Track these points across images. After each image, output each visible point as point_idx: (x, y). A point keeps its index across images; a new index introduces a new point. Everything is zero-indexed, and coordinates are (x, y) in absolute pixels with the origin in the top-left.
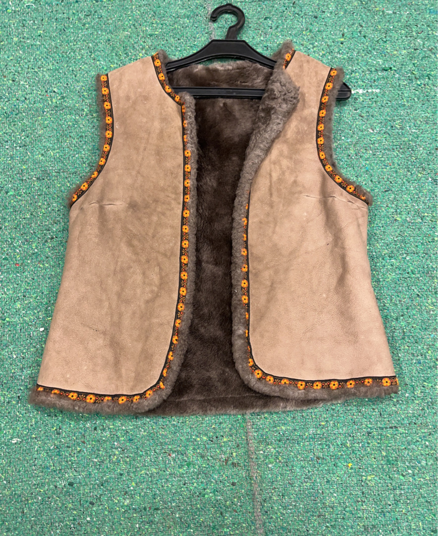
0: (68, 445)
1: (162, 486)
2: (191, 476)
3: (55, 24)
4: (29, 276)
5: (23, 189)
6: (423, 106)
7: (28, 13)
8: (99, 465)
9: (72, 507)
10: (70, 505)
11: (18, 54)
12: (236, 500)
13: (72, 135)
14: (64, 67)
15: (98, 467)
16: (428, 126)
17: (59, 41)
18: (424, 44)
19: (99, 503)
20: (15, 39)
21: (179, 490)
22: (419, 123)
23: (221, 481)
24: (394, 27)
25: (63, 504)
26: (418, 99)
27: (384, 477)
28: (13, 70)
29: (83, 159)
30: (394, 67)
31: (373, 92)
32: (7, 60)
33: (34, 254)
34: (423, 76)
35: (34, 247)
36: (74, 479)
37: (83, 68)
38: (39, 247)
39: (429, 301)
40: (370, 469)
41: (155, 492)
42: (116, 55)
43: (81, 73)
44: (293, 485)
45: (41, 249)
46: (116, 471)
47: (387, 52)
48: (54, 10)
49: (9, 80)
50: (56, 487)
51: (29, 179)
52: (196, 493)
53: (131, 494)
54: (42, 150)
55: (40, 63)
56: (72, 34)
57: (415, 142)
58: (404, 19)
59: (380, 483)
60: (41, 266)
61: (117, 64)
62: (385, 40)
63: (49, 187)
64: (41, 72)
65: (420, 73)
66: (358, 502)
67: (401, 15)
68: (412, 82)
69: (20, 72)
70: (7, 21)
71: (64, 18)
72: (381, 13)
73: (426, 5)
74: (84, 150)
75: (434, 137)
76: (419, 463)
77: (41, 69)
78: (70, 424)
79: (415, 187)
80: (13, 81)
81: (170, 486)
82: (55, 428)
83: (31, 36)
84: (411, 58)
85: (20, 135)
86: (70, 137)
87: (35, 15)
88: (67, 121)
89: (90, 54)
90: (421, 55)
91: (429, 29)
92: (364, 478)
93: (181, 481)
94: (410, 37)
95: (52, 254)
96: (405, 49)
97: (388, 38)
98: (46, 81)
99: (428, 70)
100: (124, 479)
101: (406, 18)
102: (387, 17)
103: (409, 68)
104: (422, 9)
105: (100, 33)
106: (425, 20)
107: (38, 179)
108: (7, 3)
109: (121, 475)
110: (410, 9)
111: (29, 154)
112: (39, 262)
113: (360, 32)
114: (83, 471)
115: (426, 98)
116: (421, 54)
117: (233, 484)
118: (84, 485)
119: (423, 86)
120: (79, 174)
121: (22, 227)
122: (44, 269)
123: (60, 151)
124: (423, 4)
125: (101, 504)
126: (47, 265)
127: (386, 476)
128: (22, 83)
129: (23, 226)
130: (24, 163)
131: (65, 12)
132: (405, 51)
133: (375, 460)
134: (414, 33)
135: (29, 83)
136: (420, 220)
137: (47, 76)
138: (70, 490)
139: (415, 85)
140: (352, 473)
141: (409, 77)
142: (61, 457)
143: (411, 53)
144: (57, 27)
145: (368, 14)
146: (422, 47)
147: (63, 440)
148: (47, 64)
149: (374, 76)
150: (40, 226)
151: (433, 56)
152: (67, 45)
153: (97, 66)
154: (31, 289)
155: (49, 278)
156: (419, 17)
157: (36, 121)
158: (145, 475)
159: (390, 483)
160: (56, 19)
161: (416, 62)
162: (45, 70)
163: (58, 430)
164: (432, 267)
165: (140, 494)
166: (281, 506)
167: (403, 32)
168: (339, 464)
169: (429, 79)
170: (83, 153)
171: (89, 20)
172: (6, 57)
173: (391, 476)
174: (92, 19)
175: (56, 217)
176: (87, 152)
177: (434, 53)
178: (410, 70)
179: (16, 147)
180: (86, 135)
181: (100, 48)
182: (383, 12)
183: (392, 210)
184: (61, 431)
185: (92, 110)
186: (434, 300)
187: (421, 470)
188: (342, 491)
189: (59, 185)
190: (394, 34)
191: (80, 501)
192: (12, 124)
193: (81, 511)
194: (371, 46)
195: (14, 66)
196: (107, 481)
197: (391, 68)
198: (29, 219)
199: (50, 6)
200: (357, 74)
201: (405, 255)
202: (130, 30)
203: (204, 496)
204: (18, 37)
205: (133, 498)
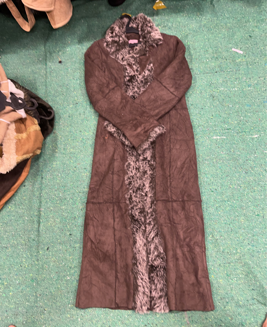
31: (223, 138)
34: (243, 132)
39: (242, 218)
57: (239, 157)
67: (235, 107)
73: (246, 103)
79: (238, 175)
90: (242, 123)
132: (236, 122)
134: (240, 115)
136: (239, 187)
149: (224, 132)
151: (247, 123)
156: (243, 108)
167: (236, 114)
169: (245, 133)
182: (228, 106)
183: (229, 183)
186: (244, 218)
190: (232, 115)
197: (230, 129)
201: (233, 201)
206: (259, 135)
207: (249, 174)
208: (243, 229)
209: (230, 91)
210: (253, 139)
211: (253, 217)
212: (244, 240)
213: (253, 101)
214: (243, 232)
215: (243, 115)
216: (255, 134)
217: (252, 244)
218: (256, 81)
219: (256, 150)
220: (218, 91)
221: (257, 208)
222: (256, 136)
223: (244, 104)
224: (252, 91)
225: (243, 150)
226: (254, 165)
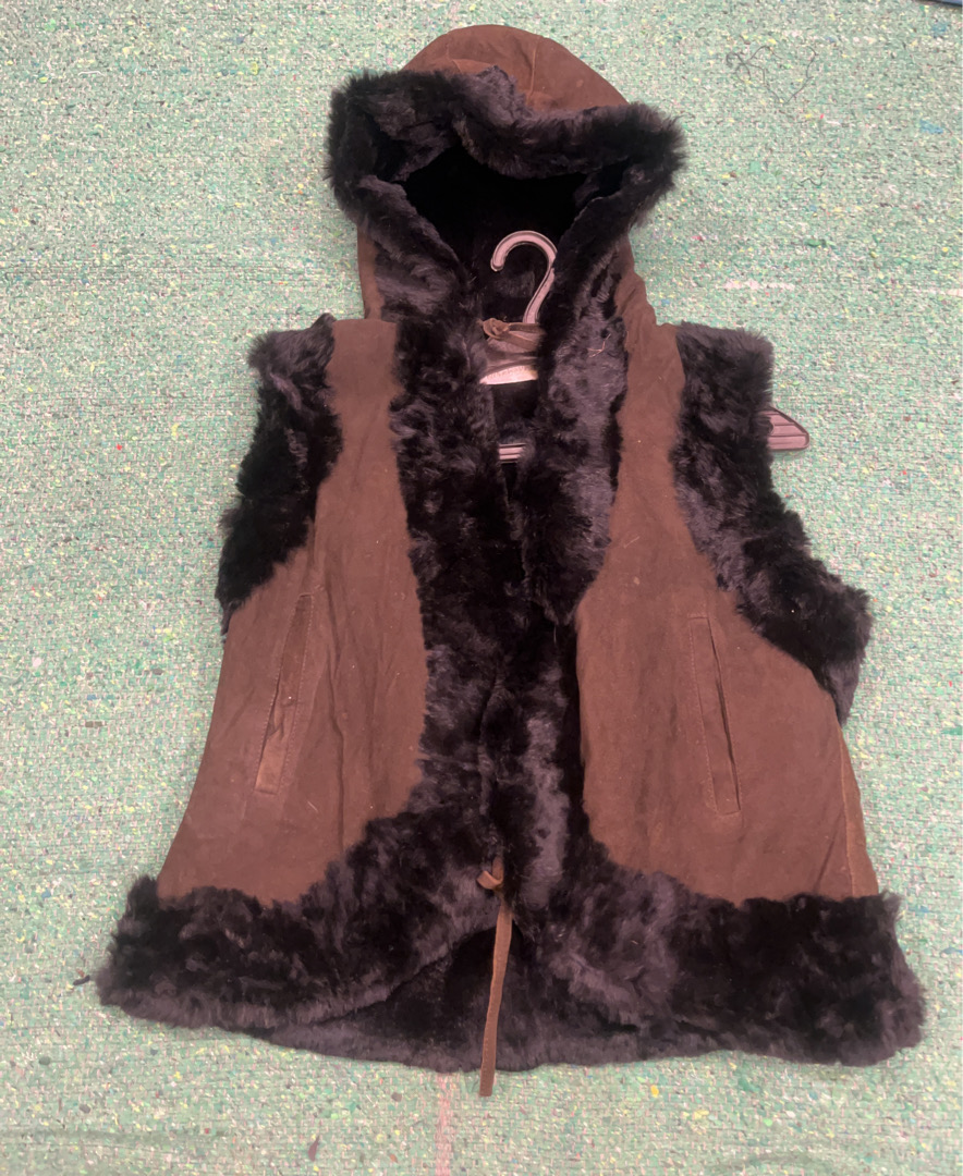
0: (48, 977)
1: (240, 1087)
2: (305, 1069)
3: (131, 112)
4: (8, 614)
5: (22, 434)
6: (886, 326)
7: (80, 87)
8: (109, 1027)
9: (42, 1112)
10: (38, 1108)
11: (48, 168)
12: (397, 1132)
13: (137, 332)
14: (138, 200)
15: (106, 1030)
16: (891, 369)
17: (134, 147)
18: (901, 196)
19: (100, 1110)
20: (46, 137)
21: (275, 1098)
22: (872, 360)
23: (368, 1087)
24: (839, 156)
25: (24, 1104)
26: (876, 310)
27: (730, 1116)
28: (34, 196)
29: (153, 379)
30: (831, 239)
32: (25, 177)
33: (26, 568)
35: (27, 555)
36: (53, 1051)
37: (178, 204)
38: (38, 556)
40: (700, 1095)
41: (222, 1096)
42: (250, 183)
43: (173, 215)
44: (530, 1116)
45: (41, 559)
46: (142, 1043)
47: (821, 207)
48: (136, 83)
49: (25, 218)
50: (13, 1064)
51: (36, 414)
52: (311, 1108)
53: (171, 1098)
54: (71, 359)
55: (91, 189)
56: (163, 136)
58: (865, 140)
59: (721, 1130)
60: (37, 594)
61: (248, 201)
62: (817, 182)
63: (75, 434)
64: (93, 208)
65: (886, 256)
66: (668, 1166)
68: (867, 274)
69: (49, 204)
70: (35, 100)
71: (152, 102)
72: (815, 126)
74: (157, 363)
75: (903, 393)
76: (813, 1098)
77: (93, 201)
78: (57, 932)
80: (33, 222)
81: (256, 1087)
82: (23, 939)
83: (79, 133)
84: (870, 224)
86: (133, 335)
87: (93, 92)
88: (132, 303)
89: (195, 178)
91: (917, 163)
92: (686, 1114)
93: (281, 1078)
94: (874, 178)
95: (63, 571)
96: (859, 203)
97: (825, 179)
98: (98, 227)
99: (904, 251)
100: (160, 1062)
101: (868, 138)
102: (828, 132)
103: (864, 245)
104: (906, 121)
105: (221, 137)
106: (910, 144)
107: (55, 415)
108: (42, 64)
109: (154, 1052)
110: (880, 119)
111: (44, 363)
112: (35, 586)
113: (766, 163)
114: (75, 1036)
115: (893, 309)
116: (894, 216)
117: (396, 1097)
118: (73, 1067)
119: (889, 283)
120: (141, 411)
121: (8, 510)
122: (41, 602)
123: (107, 363)
124: (910, 110)
125: (105, 1113)
126: (48, 594)
127: (735, 1113)
128: (49, 228)
129: (12, 509)
130: (32, 382)
131: (155, 90)
133: (713, 1077)
135: (64, 228)
137: (102, 218)
138: (42, 1075)
139: (874, 281)
140: (658, 1101)
141: (861, 262)
142: (29, 1001)
143: (871, 213)
144: (134, 119)
145: (788, 125)
146: (896, 201)
147: (37, 966)
148: (105, 194)
150: (45, 511)
152: (150, 158)
153: (207, 204)
154: (8, 641)
155: (49, 623)
157: (66, 300)
158: (204, 1058)
159: (743, 1132)
160: (135, 104)
161: (880, 231)
162: (100, 204)
163: (30, 942)
164: (874, 670)
165: (189, 1097)
166: (498, 1160)
168: (632, 1080)
170: (156, 368)
171: (202, 110)
172: (23, 170)
173: (745, 1115)
174: (209, 110)
175: (81, 497)
176: (163, 368)
177: (924, 215)
178: (864, 249)
179: (19, 348)
180: (166, 333)
181: (217, 167)
184: (35, 944)
185: (185, 286)
187: (817, 1115)
188: (632, 1141)
189: (96, 431)
191: (60, 1101)
192: (18, 301)
193: (59, 1121)
194: (787, 193)
195: (38, 190)
196: (121, 1063)
198: (26, 495)
199: (128, 76)
200: (750, 249)
202: (284, 135)
203: (328, 1117)
204: (51, 132)
205: (173, 1105)
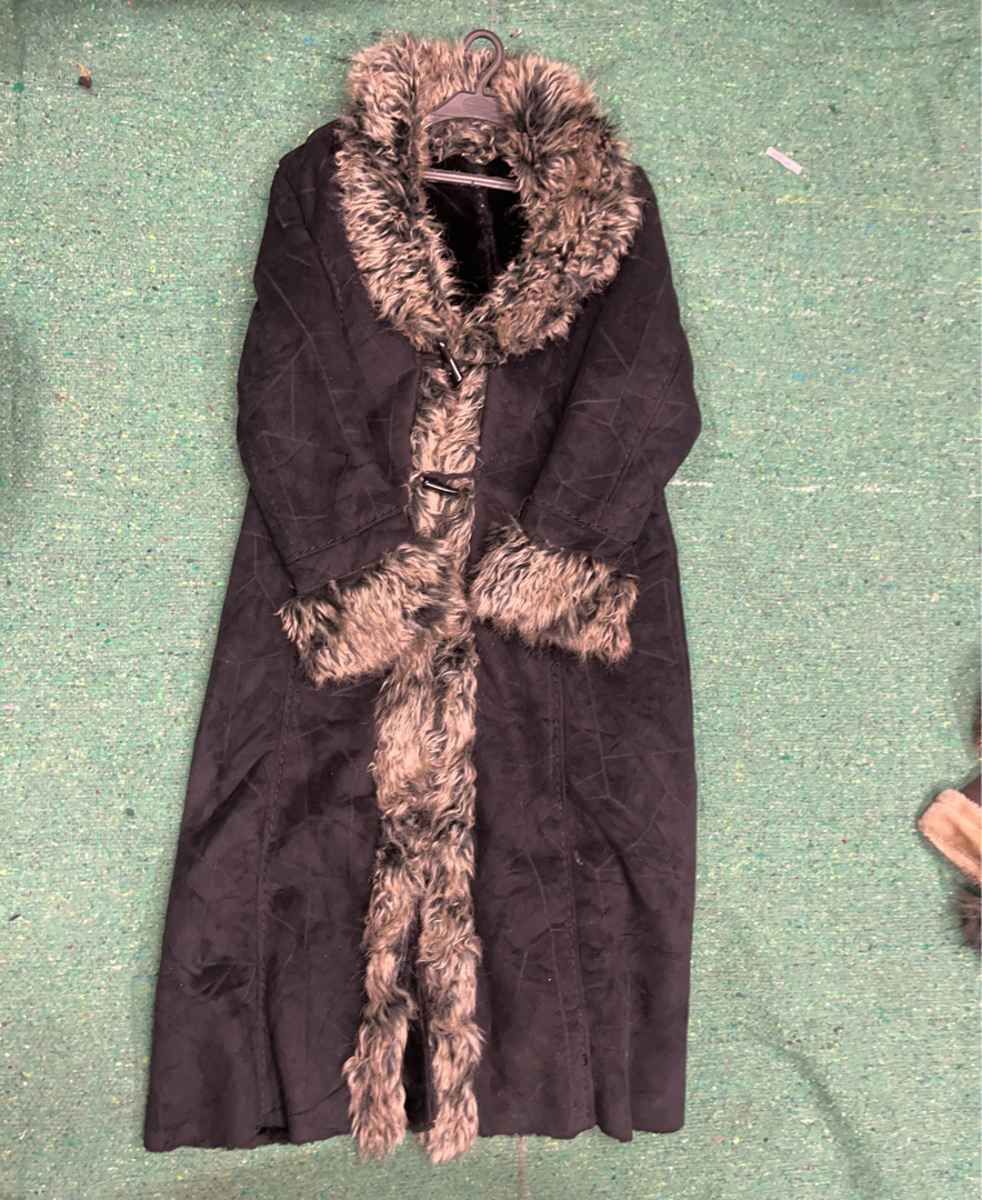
31: (703, 487)
34: (770, 469)
39: (737, 767)
57: (748, 560)
67: (754, 376)
73: (790, 364)
79: (739, 620)
85: (231, 500)
90: (773, 440)
132: (751, 432)
134: (768, 406)
136: (740, 664)
151: (787, 442)
156: (779, 382)
167: (754, 403)
169: (778, 474)
182: (733, 370)
183: (708, 648)
190: (743, 406)
197: (731, 455)
201: (715, 708)
206: (819, 487)
207: (774, 619)
208: (739, 801)
209: (745, 315)
210: (799, 498)
211: (772, 762)
212: (736, 837)
213: (816, 362)
214: (736, 813)
215: (777, 409)
216: (806, 482)
217: (758, 850)
218: (832, 288)
219: (803, 537)
220: (706, 308)
221: (784, 735)
222: (811, 489)
223: (786, 367)
224: (814, 322)
225: (766, 536)
226: (794, 591)
